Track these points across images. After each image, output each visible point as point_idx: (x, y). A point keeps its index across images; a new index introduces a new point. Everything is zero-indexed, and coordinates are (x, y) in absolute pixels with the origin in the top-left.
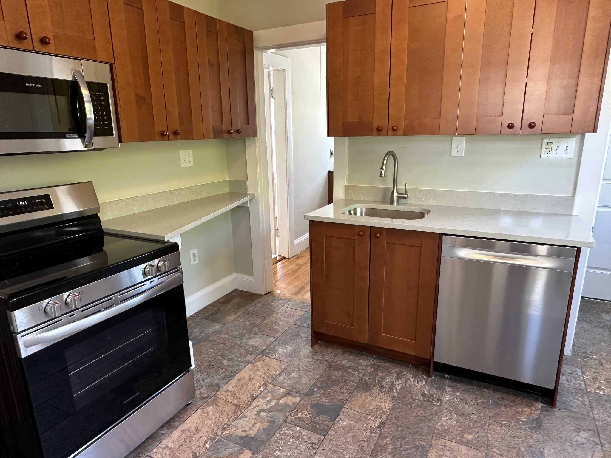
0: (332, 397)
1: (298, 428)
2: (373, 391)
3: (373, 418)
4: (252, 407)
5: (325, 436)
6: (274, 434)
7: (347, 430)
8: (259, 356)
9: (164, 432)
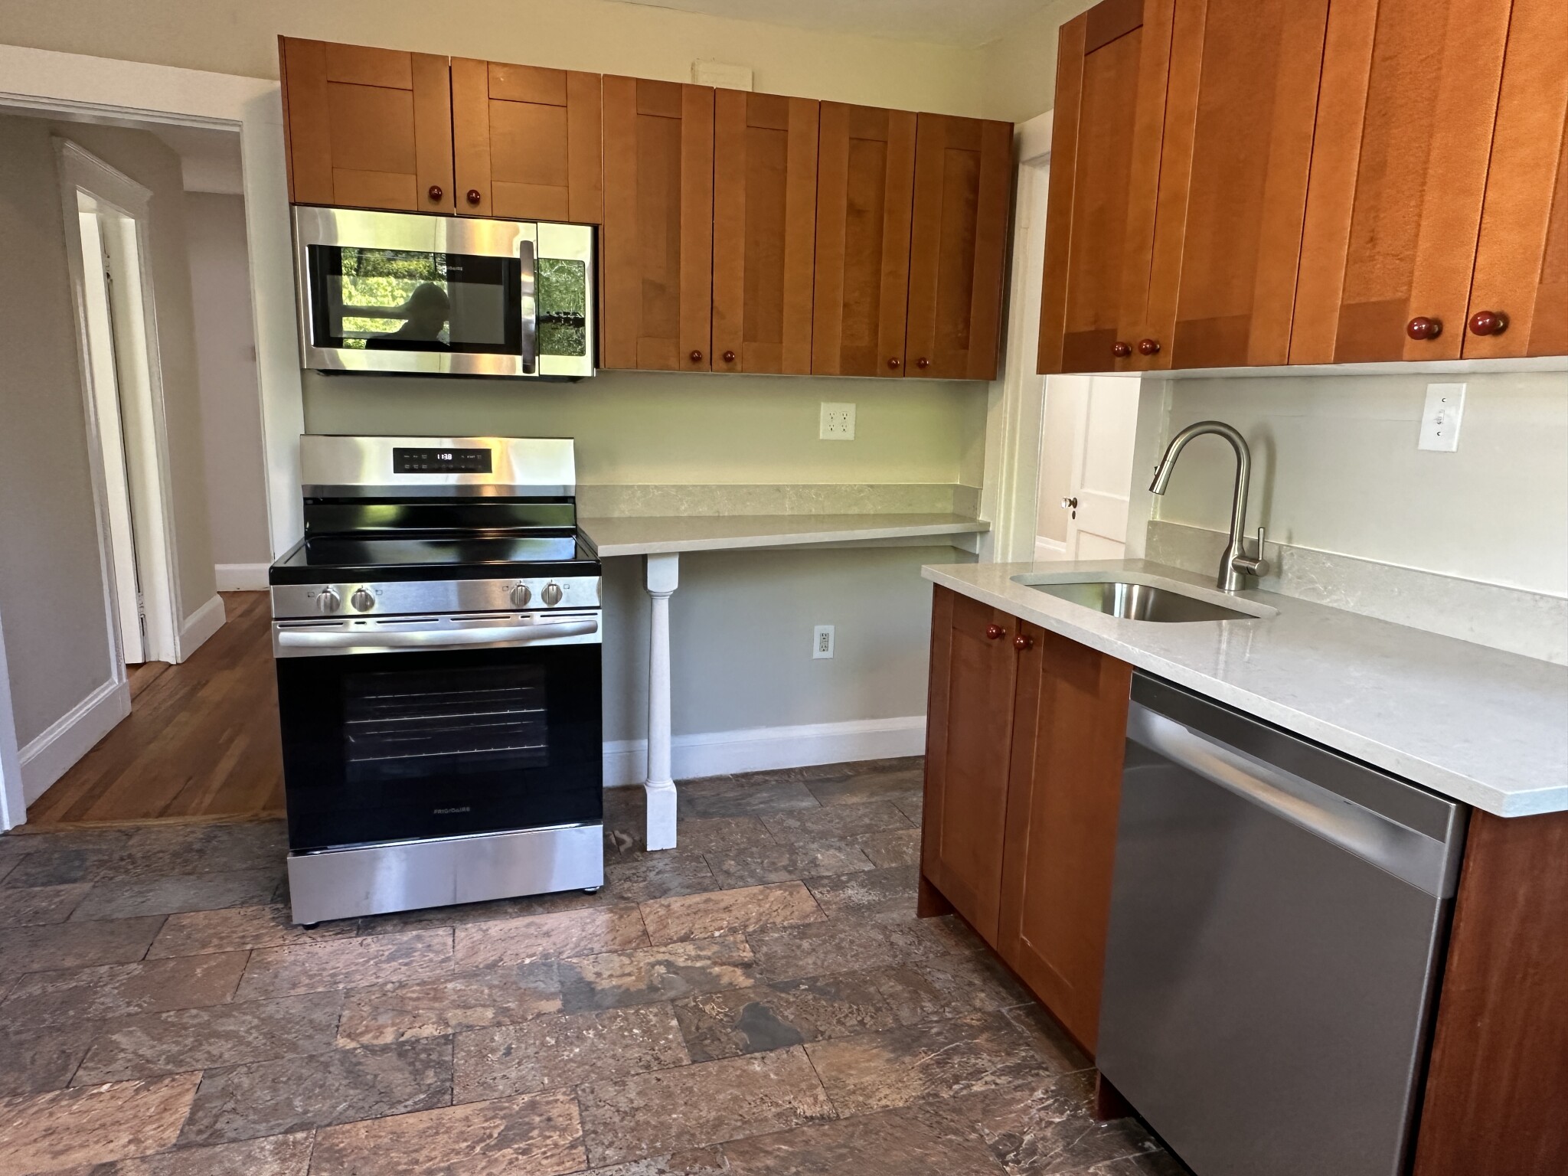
0: (809, 1017)
1: (674, 1023)
2: (907, 1059)
3: (822, 1097)
4: (663, 949)
5: (694, 1062)
6: (627, 1006)
7: (747, 1081)
8: (800, 882)
9: (510, 910)
